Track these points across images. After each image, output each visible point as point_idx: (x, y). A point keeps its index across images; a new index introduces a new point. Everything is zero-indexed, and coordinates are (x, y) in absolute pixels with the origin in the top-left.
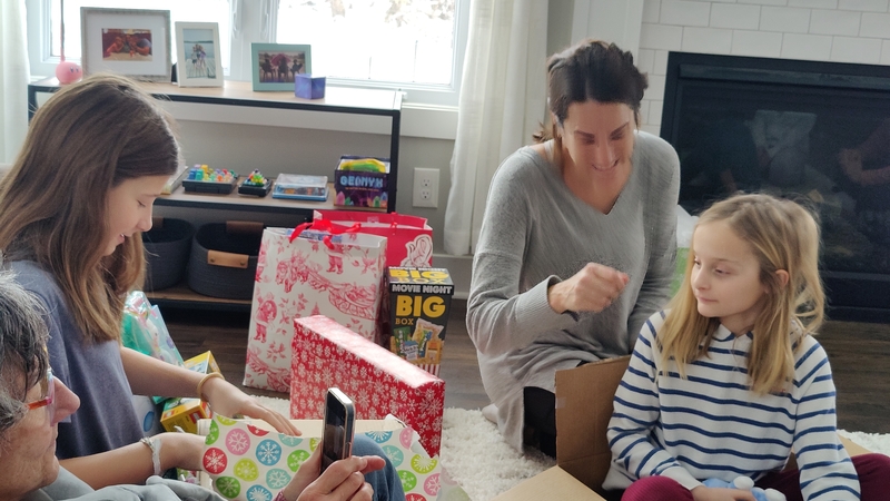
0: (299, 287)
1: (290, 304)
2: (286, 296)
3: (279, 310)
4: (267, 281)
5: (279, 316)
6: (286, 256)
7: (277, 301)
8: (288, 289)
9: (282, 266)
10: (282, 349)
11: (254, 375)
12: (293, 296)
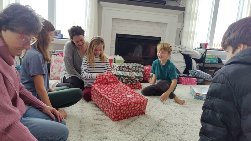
0: (58, 63)
1: (56, 66)
2: (56, 65)
3: (55, 67)
4: (53, 62)
5: (55, 68)
6: (56, 58)
7: (54, 66)
8: (56, 64)
9: (55, 60)
10: (56, 73)
11: (51, 77)
12: (57, 64)
